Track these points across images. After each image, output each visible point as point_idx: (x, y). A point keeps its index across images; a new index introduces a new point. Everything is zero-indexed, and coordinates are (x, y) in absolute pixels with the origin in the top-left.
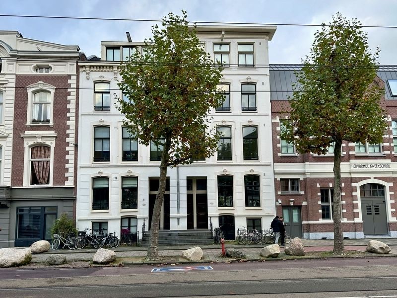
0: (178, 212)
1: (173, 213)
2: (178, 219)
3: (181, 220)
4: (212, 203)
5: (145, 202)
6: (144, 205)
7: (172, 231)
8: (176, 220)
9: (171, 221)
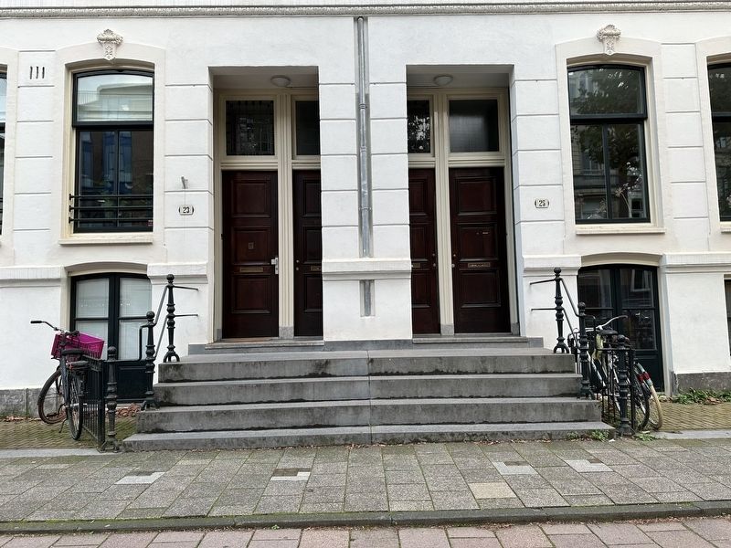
0: (366, 247)
1: (338, 251)
2: (367, 284)
3: (381, 292)
4: (542, 204)
5: (189, 199)
6: (187, 210)
7: (334, 346)
8: (355, 290)
9: (330, 293)
